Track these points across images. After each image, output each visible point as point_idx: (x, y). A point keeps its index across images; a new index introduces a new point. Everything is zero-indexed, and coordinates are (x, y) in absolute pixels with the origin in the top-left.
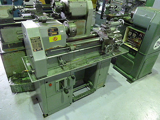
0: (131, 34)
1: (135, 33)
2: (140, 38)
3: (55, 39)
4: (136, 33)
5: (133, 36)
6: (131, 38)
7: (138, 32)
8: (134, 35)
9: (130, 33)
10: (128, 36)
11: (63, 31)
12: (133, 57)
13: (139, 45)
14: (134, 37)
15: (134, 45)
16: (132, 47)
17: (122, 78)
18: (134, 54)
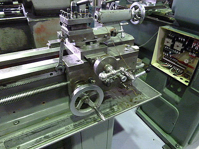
0: (169, 45)
1: (180, 41)
2: (192, 52)
4: (182, 42)
5: (175, 50)
6: (170, 52)
7: (186, 38)
8: (178, 46)
9: (168, 42)
10: (164, 49)
12: (177, 98)
13: (193, 71)
14: (179, 52)
15: (177, 70)
16: (173, 74)
17: (154, 140)
18: (179, 90)
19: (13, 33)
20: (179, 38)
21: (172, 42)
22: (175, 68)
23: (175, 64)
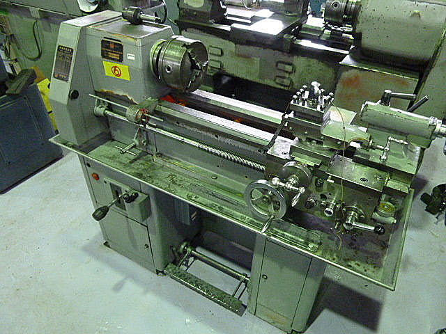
3: (116, 72)
11: (134, 58)
19: (320, 70)
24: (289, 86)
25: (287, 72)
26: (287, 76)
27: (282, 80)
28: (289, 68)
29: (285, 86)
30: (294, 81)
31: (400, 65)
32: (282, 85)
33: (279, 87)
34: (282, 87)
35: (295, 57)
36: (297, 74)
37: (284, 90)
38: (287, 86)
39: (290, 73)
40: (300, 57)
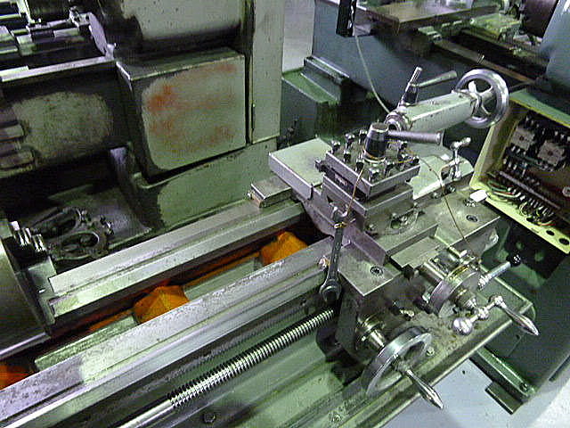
0: (525, 146)
1: (557, 140)
4: (562, 143)
5: (540, 160)
8: (550, 153)
9: (523, 139)
10: (505, 153)
15: (540, 209)
16: (528, 219)
17: (464, 372)
18: (539, 257)
19: (75, 107)
20: (556, 133)
21: (534, 140)
22: (534, 204)
23: (532, 191)
24: (33, 162)
25: (15, 139)
26: (18, 145)
27: (13, 157)
28: (14, 131)
29: (24, 165)
30: (36, 148)
31: (194, 46)
32: (17, 167)
33: (12, 172)
34: (21, 170)
35: (15, 106)
36: (35, 133)
37: (26, 173)
38: (27, 164)
39: (21, 139)
40: (25, 101)
